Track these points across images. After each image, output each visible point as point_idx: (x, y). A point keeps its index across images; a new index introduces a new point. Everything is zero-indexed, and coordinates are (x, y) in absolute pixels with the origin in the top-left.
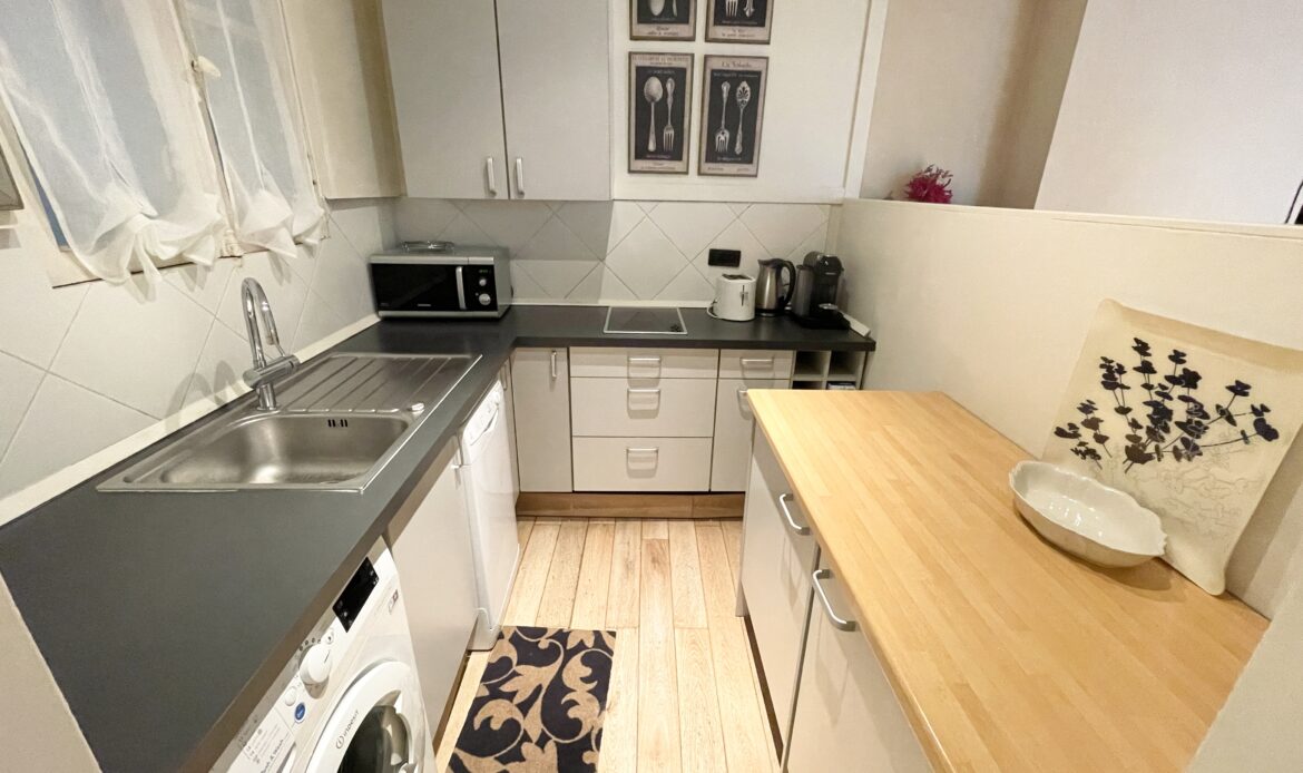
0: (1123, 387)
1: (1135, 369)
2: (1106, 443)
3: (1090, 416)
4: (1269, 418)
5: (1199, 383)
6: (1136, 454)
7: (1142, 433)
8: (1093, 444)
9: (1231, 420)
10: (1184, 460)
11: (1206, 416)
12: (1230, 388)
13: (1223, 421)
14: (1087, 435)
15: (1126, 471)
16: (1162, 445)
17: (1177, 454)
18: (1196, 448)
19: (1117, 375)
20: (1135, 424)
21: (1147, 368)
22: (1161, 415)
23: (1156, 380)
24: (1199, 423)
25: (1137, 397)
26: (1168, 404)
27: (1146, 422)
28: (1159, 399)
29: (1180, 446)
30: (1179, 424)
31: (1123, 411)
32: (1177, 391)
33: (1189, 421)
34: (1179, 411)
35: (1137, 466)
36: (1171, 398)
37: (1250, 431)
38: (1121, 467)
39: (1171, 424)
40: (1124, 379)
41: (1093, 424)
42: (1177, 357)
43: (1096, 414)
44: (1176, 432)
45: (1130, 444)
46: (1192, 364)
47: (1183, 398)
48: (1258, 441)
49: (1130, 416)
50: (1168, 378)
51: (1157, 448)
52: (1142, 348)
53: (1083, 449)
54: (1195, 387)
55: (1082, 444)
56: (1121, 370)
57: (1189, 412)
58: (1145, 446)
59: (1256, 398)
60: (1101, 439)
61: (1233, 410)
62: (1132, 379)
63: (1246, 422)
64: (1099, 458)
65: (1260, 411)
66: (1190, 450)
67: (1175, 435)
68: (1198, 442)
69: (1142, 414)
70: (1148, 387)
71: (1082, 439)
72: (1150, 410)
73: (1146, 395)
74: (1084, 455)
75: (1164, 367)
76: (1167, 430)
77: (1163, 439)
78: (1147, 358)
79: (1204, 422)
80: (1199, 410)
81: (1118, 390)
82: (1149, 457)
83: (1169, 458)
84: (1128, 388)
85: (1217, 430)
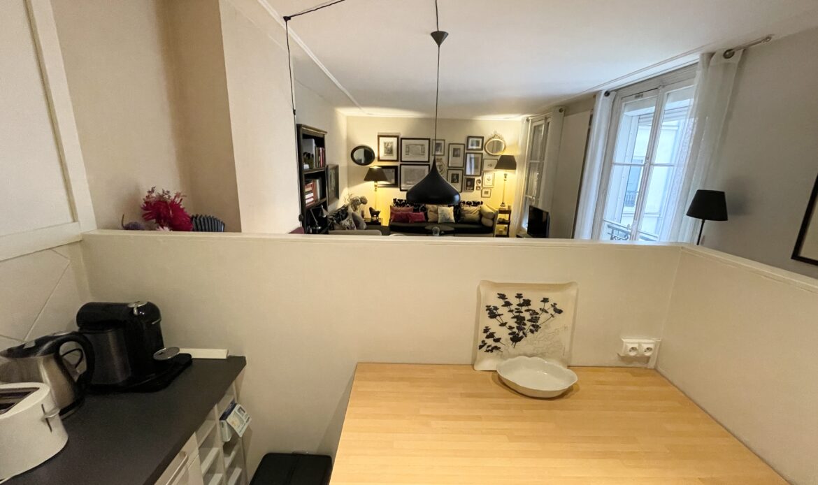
0: (499, 315)
1: (503, 306)
2: (501, 341)
3: (488, 333)
4: (558, 307)
5: (531, 303)
6: (516, 339)
7: (515, 330)
8: (494, 344)
9: (546, 312)
10: (535, 333)
11: (537, 314)
12: (542, 301)
13: (544, 313)
14: (490, 342)
15: (514, 347)
16: (525, 331)
17: (532, 331)
18: (538, 326)
19: (495, 311)
20: (511, 328)
21: (508, 304)
22: (520, 320)
23: (513, 307)
24: (536, 317)
25: (508, 317)
26: (522, 315)
27: (515, 325)
28: (518, 314)
29: (532, 328)
30: (529, 321)
31: (503, 325)
32: (524, 309)
33: (532, 318)
34: (527, 316)
35: (518, 343)
36: (522, 312)
37: (553, 313)
38: (511, 347)
39: (526, 322)
40: (499, 312)
41: (491, 336)
42: (519, 296)
43: (491, 331)
44: (529, 324)
45: (512, 336)
46: (526, 296)
47: (527, 310)
48: (557, 315)
49: (507, 325)
50: (518, 305)
51: (524, 333)
52: (502, 297)
53: (490, 348)
54: (530, 305)
55: (489, 346)
56: (496, 308)
57: (531, 315)
58: (518, 334)
59: (551, 302)
60: (497, 340)
61: (546, 308)
62: (502, 310)
63: (551, 311)
64: (500, 348)
65: (554, 305)
66: (536, 328)
67: (528, 325)
68: (538, 324)
69: (513, 323)
70: (511, 311)
71: (487, 345)
72: (515, 320)
73: (511, 315)
74: (492, 351)
75: (515, 302)
76: (525, 324)
77: (525, 329)
78: (506, 300)
79: (538, 316)
80: (535, 313)
81: (498, 317)
82: (522, 338)
83: (529, 334)
84: (502, 314)
85: (543, 317)
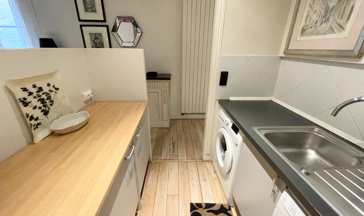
0: (30, 102)
1: (28, 96)
2: (39, 118)
3: (29, 117)
4: (56, 87)
6: (46, 113)
7: (43, 108)
8: (36, 122)
9: (52, 91)
10: (53, 105)
11: (49, 94)
12: (48, 86)
13: (51, 92)
14: (33, 122)
15: (48, 119)
16: (48, 106)
17: (51, 105)
18: (52, 101)
19: (25, 101)
20: (40, 108)
21: (30, 94)
22: (42, 101)
23: (35, 94)
24: (49, 96)
25: (35, 102)
26: (42, 97)
27: (41, 105)
28: (39, 98)
29: (50, 103)
30: (47, 99)
31: (35, 108)
32: (41, 93)
33: (48, 97)
34: (44, 97)
35: (48, 115)
36: (41, 96)
37: (55, 91)
38: (46, 119)
39: (46, 101)
40: (28, 100)
41: (32, 118)
42: (34, 86)
43: (30, 115)
44: (48, 101)
45: (43, 113)
46: (38, 86)
47: (43, 94)
48: (57, 91)
49: (37, 107)
50: (37, 92)
51: (48, 108)
52: (25, 90)
53: (35, 126)
54: (42, 90)
55: (34, 125)
56: (25, 99)
57: (46, 96)
58: (46, 110)
59: (52, 85)
60: (37, 119)
61: (51, 89)
62: (30, 99)
63: (54, 90)
64: (41, 123)
65: (54, 87)
66: (52, 102)
67: (48, 102)
68: (52, 99)
69: (39, 104)
70: (35, 97)
71: (33, 125)
72: (40, 102)
73: (36, 100)
74: (37, 127)
75: (34, 91)
76: (46, 103)
77: (47, 105)
78: (28, 91)
79: (49, 95)
80: (47, 94)
81: (29, 104)
82: (48, 111)
83: (51, 107)
84: (31, 101)
85: (52, 94)
